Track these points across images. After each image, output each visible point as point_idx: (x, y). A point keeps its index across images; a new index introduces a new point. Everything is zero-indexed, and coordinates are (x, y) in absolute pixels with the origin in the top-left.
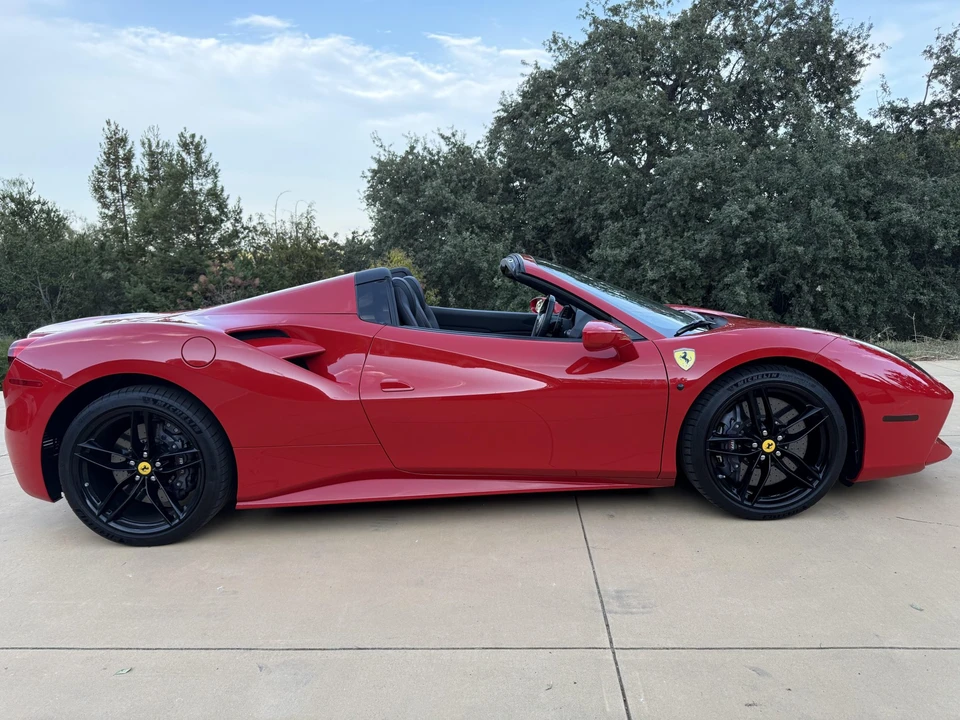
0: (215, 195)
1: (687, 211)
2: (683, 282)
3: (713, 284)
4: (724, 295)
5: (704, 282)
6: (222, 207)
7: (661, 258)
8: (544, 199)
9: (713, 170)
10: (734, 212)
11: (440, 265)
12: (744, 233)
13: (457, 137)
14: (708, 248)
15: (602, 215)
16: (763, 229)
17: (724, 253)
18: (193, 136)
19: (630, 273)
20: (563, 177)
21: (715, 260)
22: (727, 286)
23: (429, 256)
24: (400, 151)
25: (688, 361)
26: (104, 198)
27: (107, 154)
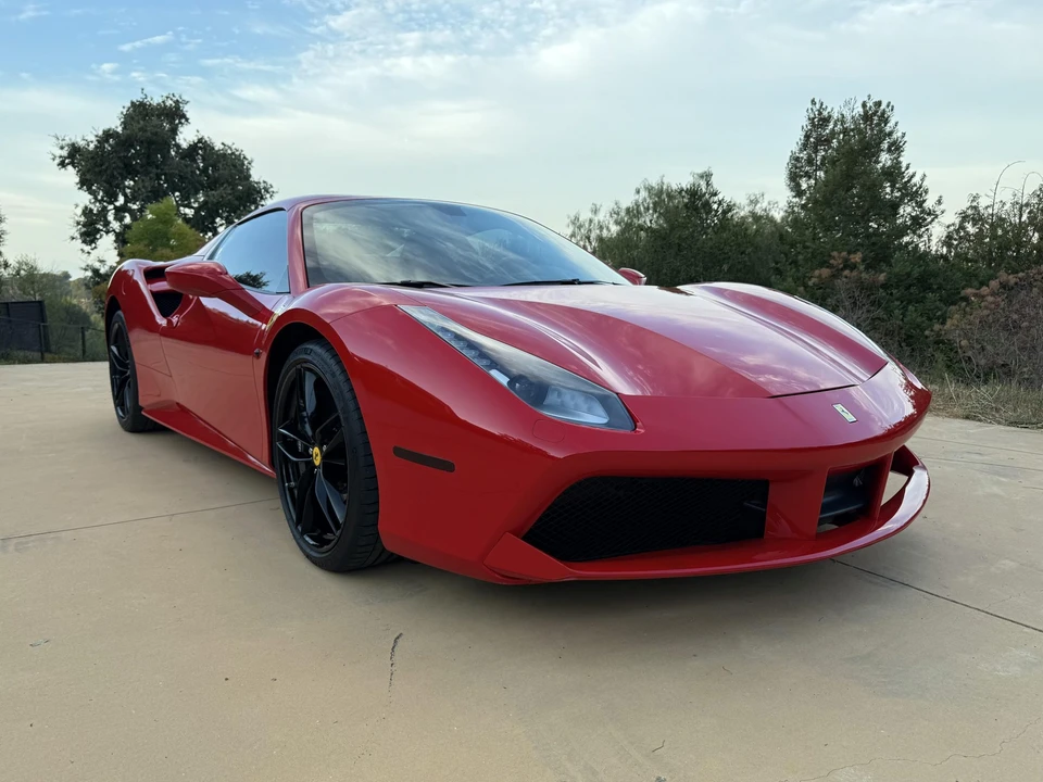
6: (904, 188)
18: (878, 104)
26: (798, 185)
27: (807, 137)
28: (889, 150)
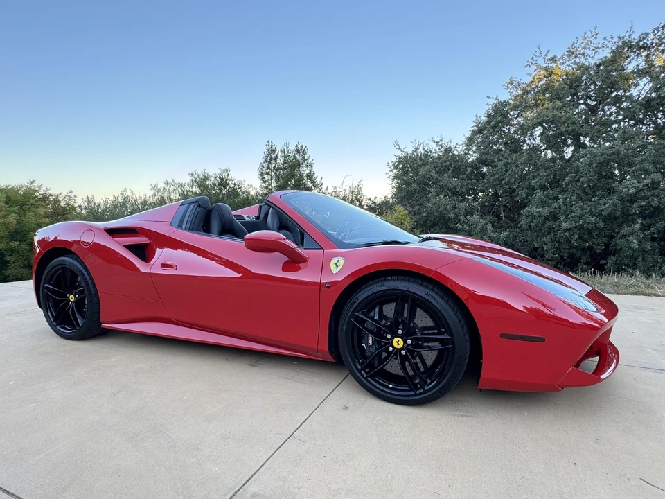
0: (310, 176)
1: (595, 185)
2: (589, 231)
3: (613, 234)
4: (621, 242)
5: (607, 233)
6: (313, 182)
7: (573, 214)
8: (495, 177)
9: (618, 157)
10: (630, 184)
11: (424, 214)
12: (640, 199)
13: (443, 142)
14: (610, 209)
15: (534, 187)
16: (657, 196)
17: (623, 213)
18: (302, 146)
19: (550, 224)
20: (509, 164)
21: (615, 218)
22: (624, 236)
23: (419, 209)
24: (410, 150)
25: (337, 266)
26: (264, 178)
27: (267, 157)
28: (307, 166)
